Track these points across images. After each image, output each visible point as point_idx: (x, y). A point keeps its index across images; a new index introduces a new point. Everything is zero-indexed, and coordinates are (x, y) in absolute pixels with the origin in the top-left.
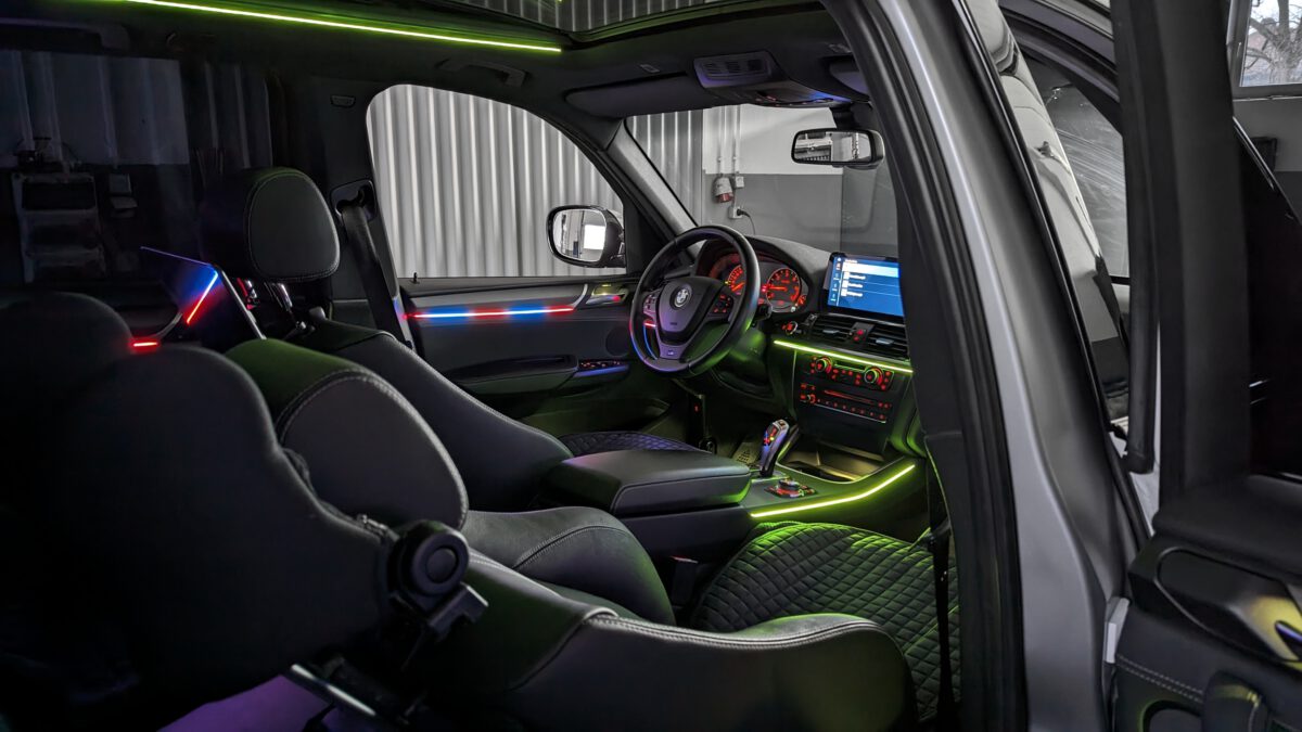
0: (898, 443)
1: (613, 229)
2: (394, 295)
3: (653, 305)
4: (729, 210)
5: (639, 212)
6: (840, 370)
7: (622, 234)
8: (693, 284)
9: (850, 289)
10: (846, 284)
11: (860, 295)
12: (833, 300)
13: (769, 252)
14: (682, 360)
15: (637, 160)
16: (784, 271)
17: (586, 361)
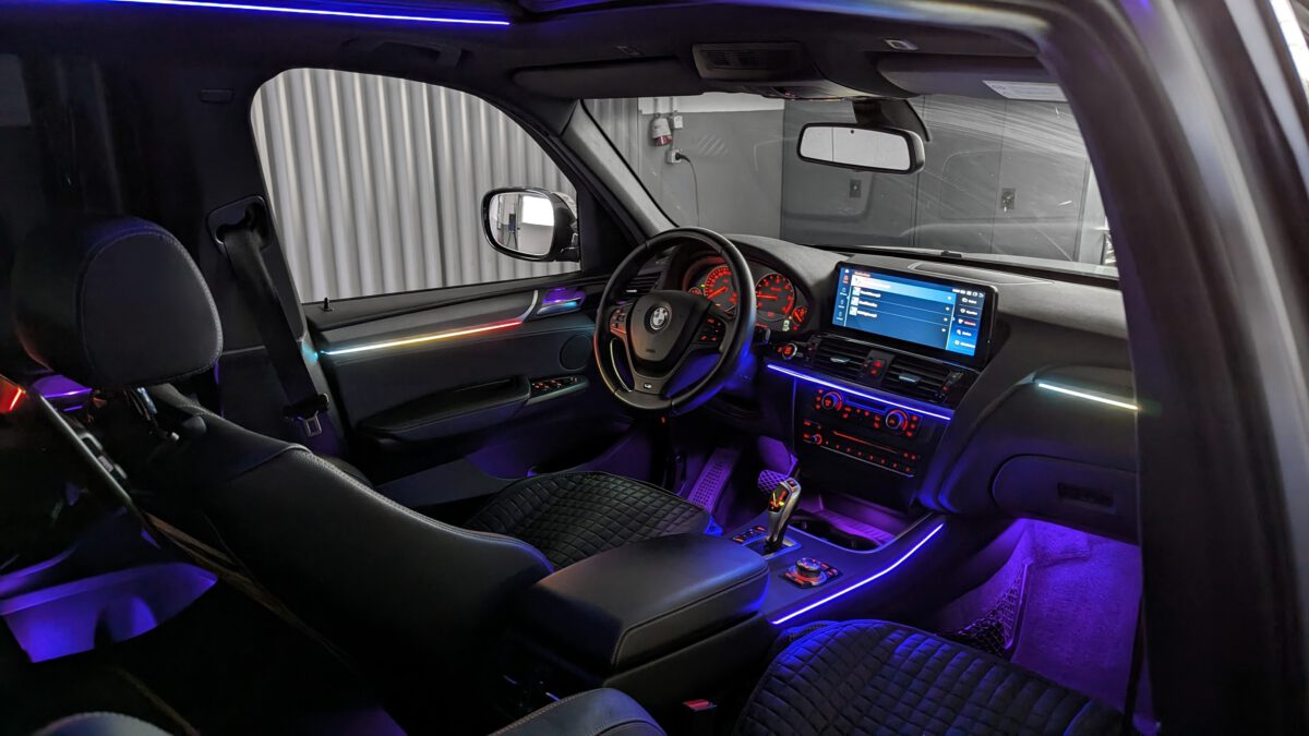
0: (928, 500)
1: (562, 215)
3: (623, 325)
4: (667, 154)
5: (595, 200)
6: (854, 409)
7: (576, 223)
8: (672, 301)
9: (860, 307)
10: (855, 301)
11: (875, 316)
12: (838, 319)
13: (759, 257)
14: (662, 396)
16: (774, 276)
17: (536, 380)
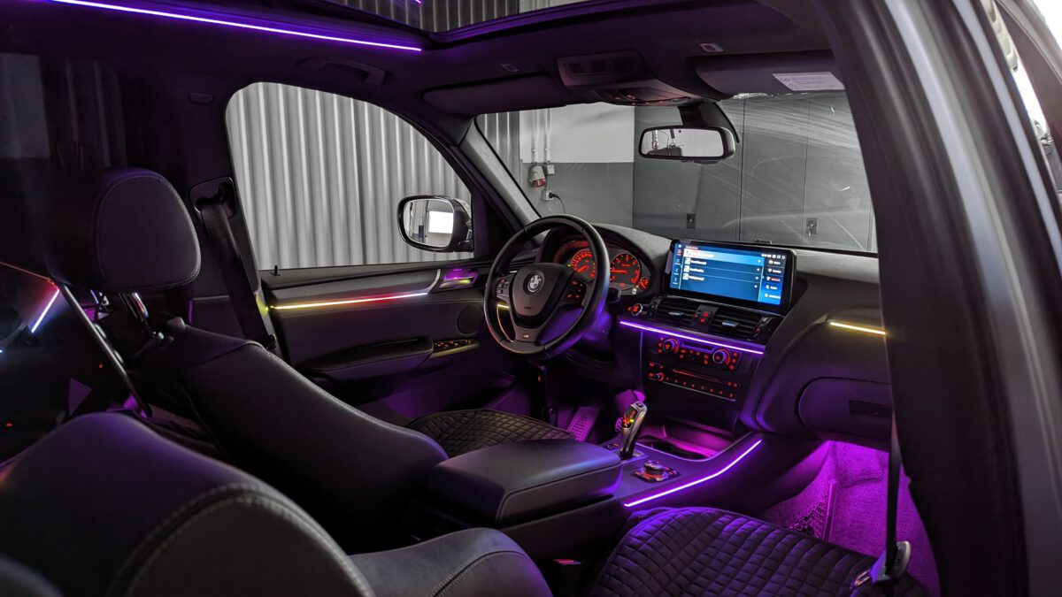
0: (747, 420)
1: (460, 217)
2: (256, 289)
3: (506, 291)
4: (543, 193)
5: (486, 203)
6: (688, 351)
7: (470, 221)
8: (545, 270)
9: (691, 273)
10: (687, 269)
11: (702, 279)
12: (675, 284)
13: (614, 239)
14: (537, 343)
15: (486, 154)
16: (625, 255)
17: (439, 341)
